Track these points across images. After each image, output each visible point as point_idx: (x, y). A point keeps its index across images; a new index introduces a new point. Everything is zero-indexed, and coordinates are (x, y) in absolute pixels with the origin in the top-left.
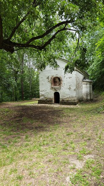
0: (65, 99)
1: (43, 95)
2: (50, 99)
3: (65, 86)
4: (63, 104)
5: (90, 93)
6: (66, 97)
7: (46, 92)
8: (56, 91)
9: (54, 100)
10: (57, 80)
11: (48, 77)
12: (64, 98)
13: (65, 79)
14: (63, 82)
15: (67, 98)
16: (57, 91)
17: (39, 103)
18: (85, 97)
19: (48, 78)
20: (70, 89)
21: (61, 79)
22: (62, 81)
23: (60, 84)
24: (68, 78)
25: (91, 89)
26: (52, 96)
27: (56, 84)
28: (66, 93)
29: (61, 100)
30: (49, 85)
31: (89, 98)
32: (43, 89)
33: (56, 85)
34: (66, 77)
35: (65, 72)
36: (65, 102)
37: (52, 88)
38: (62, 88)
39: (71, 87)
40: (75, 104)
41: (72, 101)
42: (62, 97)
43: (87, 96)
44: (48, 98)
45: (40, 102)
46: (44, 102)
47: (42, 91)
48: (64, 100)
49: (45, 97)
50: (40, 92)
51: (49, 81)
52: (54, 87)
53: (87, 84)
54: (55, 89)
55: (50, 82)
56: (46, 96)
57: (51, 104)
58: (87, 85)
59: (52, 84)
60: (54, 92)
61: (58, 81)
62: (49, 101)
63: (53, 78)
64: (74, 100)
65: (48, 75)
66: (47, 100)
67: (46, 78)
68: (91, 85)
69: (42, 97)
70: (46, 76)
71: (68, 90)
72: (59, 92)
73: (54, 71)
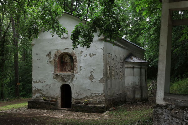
0: (81, 99)
1: (39, 91)
2: (53, 98)
3: (81, 72)
4: (76, 111)
5: (141, 87)
6: (84, 96)
7: (44, 84)
8: (64, 83)
9: (59, 102)
10: (68, 59)
11: (50, 52)
12: (80, 97)
13: (82, 57)
14: (78, 65)
15: (87, 97)
16: (66, 81)
17: (29, 107)
18: (129, 94)
19: (49, 55)
20: (91, 78)
21: (74, 57)
22: (76, 62)
23: (72, 69)
24: (88, 57)
25: (144, 78)
26: (56, 92)
27: (65, 68)
28: (84, 86)
29: (73, 102)
30: (50, 70)
31: (138, 96)
32: (40, 78)
33: (65, 70)
34: (83, 54)
35: (74, 43)
36: (81, 107)
37: (57, 75)
38: (76, 75)
40: (100, 110)
41: (97, 104)
42: (77, 95)
43: (134, 93)
44: (49, 98)
45: (33, 105)
46: (40, 104)
47: (37, 82)
48: (80, 103)
49: (42, 94)
50: (34, 85)
51: (51, 62)
52: (61, 73)
53: (133, 68)
54: (63, 79)
55: (53, 62)
56: (44, 93)
57: (54, 109)
58: (135, 70)
59: (56, 67)
60: (60, 85)
61: (69, 61)
62: (48, 104)
63: (58, 55)
64: (100, 102)
65: (48, 49)
66: (45, 100)
67: (46, 54)
68: (143, 71)
69: (37, 94)
70: (45, 51)
71: (88, 81)
72: (70, 85)
73: (61, 41)
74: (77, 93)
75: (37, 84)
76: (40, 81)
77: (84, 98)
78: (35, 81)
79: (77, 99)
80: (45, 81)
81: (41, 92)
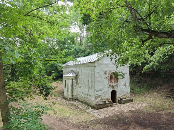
1: (99, 96)
2: (107, 99)
3: (121, 83)
7: (103, 91)
8: (113, 89)
11: (106, 72)
15: (124, 95)
20: (125, 85)
26: (109, 95)
27: (112, 81)
28: (122, 90)
30: (106, 82)
32: (100, 88)
37: (110, 85)
38: (119, 84)
39: (126, 83)
41: (127, 98)
44: (105, 99)
46: (105, 105)
47: (98, 91)
48: (122, 99)
49: (101, 98)
50: (96, 93)
51: (106, 77)
52: (112, 84)
54: (113, 87)
55: (108, 78)
56: (103, 97)
59: (109, 80)
60: (111, 90)
63: (110, 73)
64: (129, 96)
66: (105, 102)
67: (104, 73)
69: (98, 99)
70: (103, 71)
71: (124, 87)
72: (116, 90)
73: (112, 66)
74: (119, 94)
75: (98, 92)
76: (100, 90)
77: (122, 96)
78: (97, 90)
79: (119, 97)
80: (103, 90)
81: (101, 97)
